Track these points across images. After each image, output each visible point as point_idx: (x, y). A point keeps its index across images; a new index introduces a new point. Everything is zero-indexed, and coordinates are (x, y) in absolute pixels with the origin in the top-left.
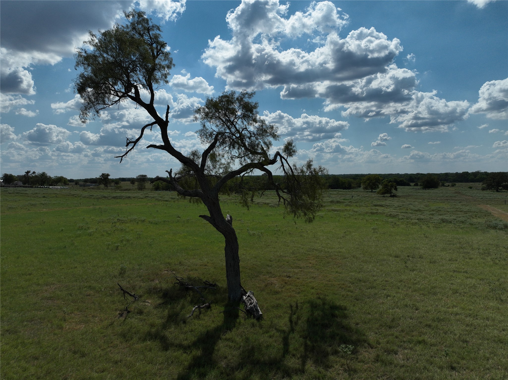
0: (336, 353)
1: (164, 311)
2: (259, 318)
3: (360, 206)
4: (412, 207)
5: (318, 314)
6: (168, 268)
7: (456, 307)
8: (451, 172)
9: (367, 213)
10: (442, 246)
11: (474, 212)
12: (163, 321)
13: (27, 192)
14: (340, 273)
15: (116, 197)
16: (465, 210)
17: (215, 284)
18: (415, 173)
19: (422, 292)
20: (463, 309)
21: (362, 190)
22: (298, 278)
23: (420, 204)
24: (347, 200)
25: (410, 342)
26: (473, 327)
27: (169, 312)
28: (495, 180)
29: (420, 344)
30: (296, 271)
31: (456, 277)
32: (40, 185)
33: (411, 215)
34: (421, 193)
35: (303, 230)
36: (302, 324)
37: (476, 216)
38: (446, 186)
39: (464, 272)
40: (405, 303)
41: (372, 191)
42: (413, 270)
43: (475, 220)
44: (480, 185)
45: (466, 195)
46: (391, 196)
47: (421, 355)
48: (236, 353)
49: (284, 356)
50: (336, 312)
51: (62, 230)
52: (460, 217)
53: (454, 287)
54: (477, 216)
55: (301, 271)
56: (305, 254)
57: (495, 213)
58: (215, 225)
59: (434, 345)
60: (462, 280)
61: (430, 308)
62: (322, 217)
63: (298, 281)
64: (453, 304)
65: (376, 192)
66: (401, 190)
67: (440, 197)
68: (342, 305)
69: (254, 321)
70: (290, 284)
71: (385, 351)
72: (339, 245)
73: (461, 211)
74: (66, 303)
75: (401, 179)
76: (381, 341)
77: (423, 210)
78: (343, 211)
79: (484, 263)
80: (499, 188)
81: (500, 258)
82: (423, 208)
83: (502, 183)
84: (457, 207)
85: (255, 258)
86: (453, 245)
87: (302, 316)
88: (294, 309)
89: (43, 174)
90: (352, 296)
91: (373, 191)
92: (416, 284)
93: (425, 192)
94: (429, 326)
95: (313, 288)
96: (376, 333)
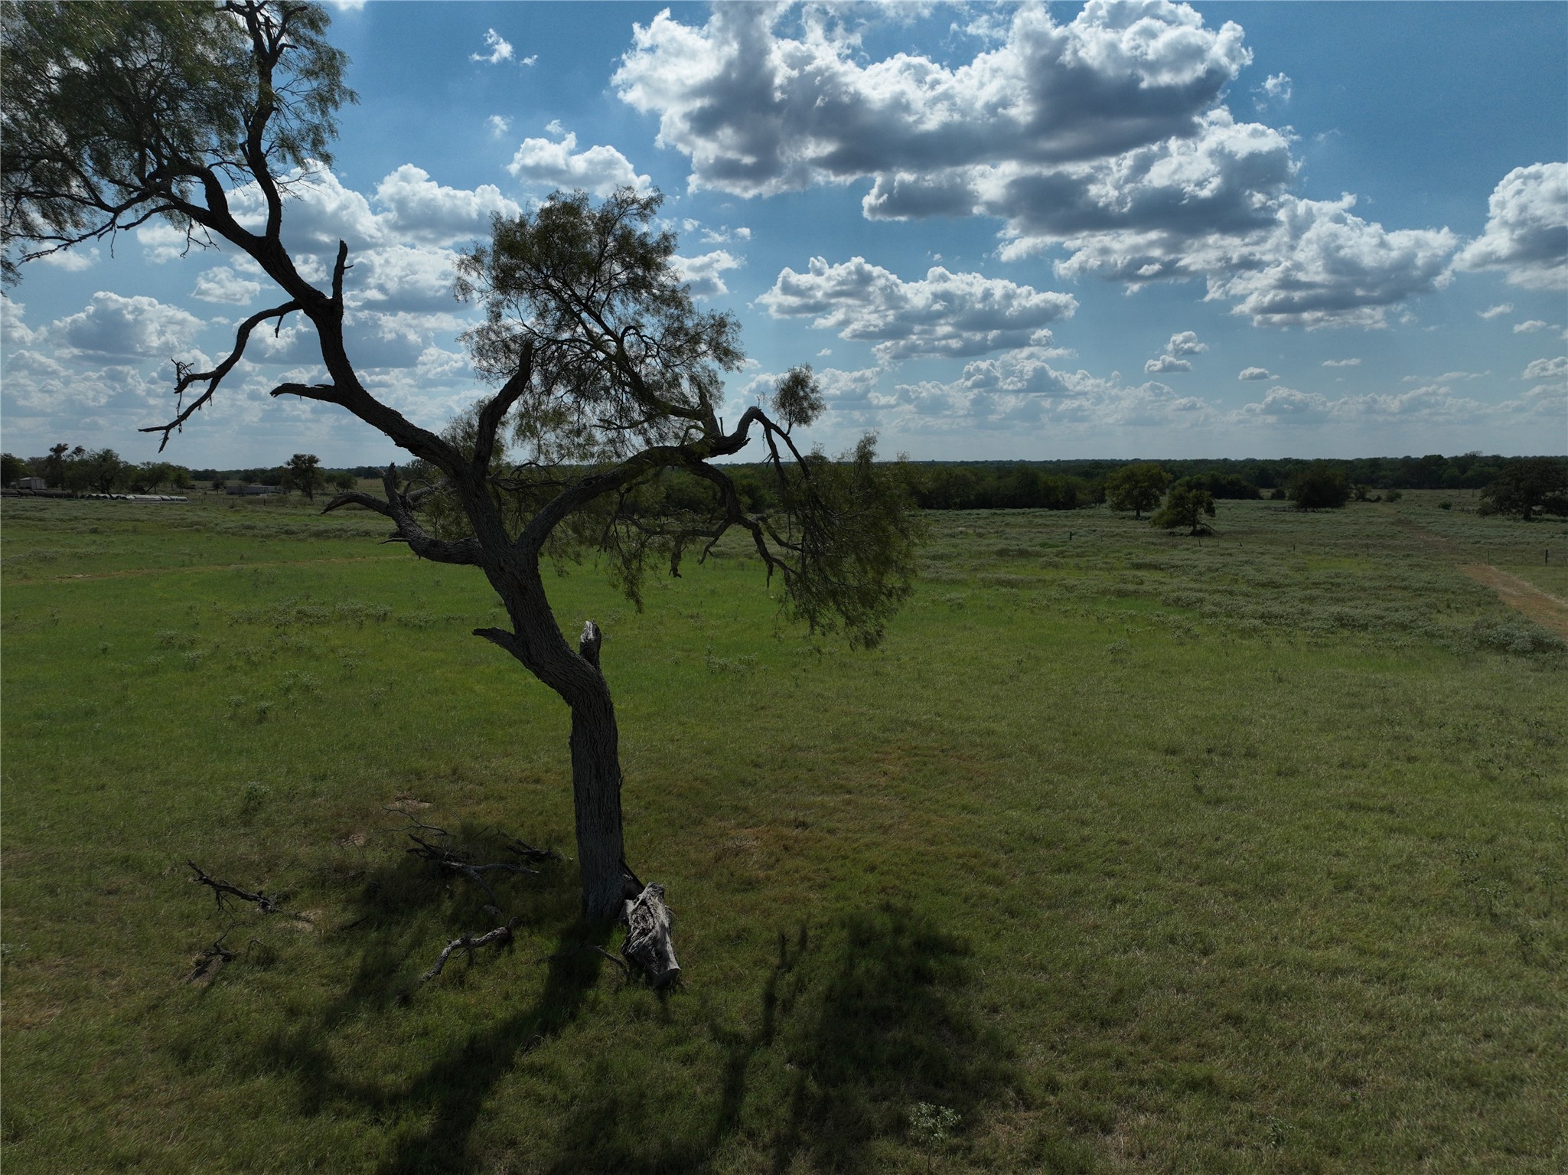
0: (899, 1127)
1: (349, 954)
2: (667, 984)
3: (1088, 568)
4: (1249, 571)
5: (868, 971)
6: (410, 789)
7: (1339, 941)
8: (1390, 456)
9: (1104, 593)
10: (1326, 714)
11: (1446, 591)
12: (338, 991)
13: (47, 515)
14: (975, 812)
15: (326, 531)
16: (1418, 585)
17: (549, 854)
18: (1277, 457)
19: (1232, 886)
20: (1362, 952)
21: (1108, 512)
22: (831, 831)
23: (1279, 562)
24: (1051, 546)
25: (1162, 1082)
26: (1384, 1024)
27: (364, 959)
28: (1521, 485)
29: (1195, 1092)
30: (831, 801)
31: (1356, 830)
32: (97, 489)
33: (1241, 600)
34: (1290, 522)
35: (888, 653)
36: (808, 1008)
37: (1449, 607)
38: (1370, 500)
39: (1382, 810)
40: (1169, 929)
41: (1138, 514)
42: (1219, 802)
43: (1443, 621)
44: (1472, 497)
45: (1430, 531)
46: (1194, 533)
47: (1189, 1137)
48: (553, 1124)
49: (715, 1141)
50: (932, 963)
51: (105, 650)
52: (1397, 610)
53: (1343, 866)
54: (1453, 605)
55: (849, 803)
56: (875, 739)
57: (1511, 595)
58: (531, 662)
59: (1244, 1096)
60: (1374, 841)
61: (1248, 948)
62: (961, 606)
63: (830, 839)
64: (1330, 930)
65: (1149, 518)
66: (1229, 512)
67: (1347, 537)
68: (955, 933)
69: (647, 996)
70: (800, 854)
71: (1070, 1122)
72: (993, 707)
73: (1405, 588)
74: (25, 923)
75: (1233, 477)
76: (1062, 1078)
77: (1286, 582)
78: (1029, 585)
79: (1451, 775)
80: (1534, 508)
81: (1508, 757)
82: (1286, 577)
83: (1543, 493)
84: (1394, 572)
85: (709, 753)
86: (1363, 708)
87: (813, 975)
88: (792, 947)
89: (107, 457)
90: (997, 901)
91: (1142, 514)
92: (1219, 853)
93: (1303, 520)
94: (1235, 1020)
95: (872, 869)
96: (1053, 1048)
